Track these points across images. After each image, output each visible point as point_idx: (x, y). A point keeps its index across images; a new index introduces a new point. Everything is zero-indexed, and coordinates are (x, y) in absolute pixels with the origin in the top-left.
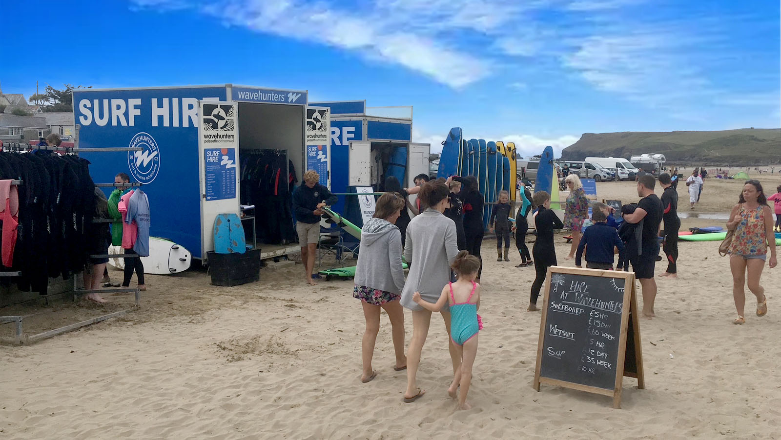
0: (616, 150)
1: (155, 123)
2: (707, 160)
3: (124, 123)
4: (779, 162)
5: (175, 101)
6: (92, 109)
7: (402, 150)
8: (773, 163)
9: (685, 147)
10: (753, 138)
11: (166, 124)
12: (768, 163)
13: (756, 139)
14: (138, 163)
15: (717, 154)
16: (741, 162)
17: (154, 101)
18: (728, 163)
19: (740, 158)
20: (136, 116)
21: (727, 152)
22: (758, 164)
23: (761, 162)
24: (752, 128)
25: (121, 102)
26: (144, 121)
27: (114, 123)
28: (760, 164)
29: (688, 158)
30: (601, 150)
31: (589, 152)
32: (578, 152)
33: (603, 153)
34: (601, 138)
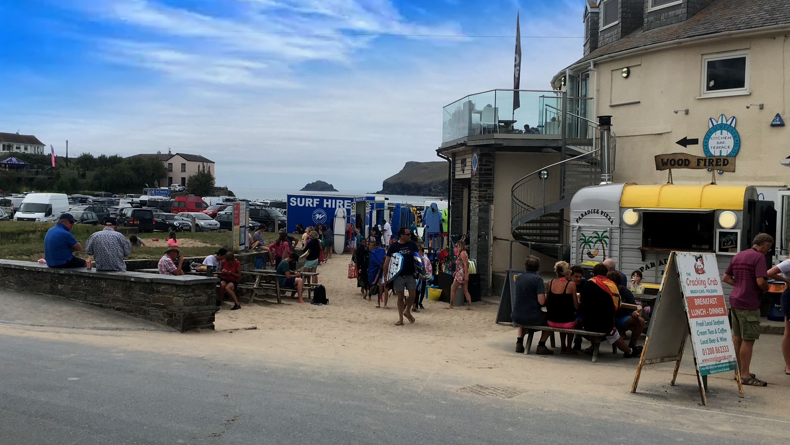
0: (444, 182)
1: (325, 206)
3: (311, 206)
5: (334, 201)
6: (297, 201)
7: (382, 211)
11: (330, 206)
14: (317, 218)
17: (325, 200)
20: (317, 204)
25: (311, 200)
26: (320, 205)
27: (307, 205)
30: (427, 182)
31: (414, 183)
32: (401, 184)
33: (430, 184)
34: (427, 168)
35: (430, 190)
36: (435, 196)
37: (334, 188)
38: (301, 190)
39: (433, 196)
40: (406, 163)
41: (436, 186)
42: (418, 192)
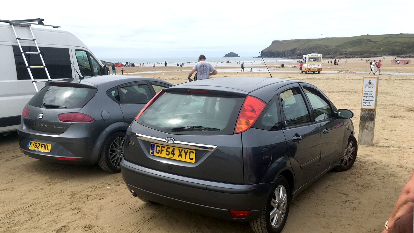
0: (292, 50)
2: (346, 54)
4: (388, 54)
8: (385, 55)
9: (332, 47)
10: (370, 41)
12: (382, 55)
13: (371, 41)
15: (352, 50)
16: (366, 54)
18: (358, 55)
19: (365, 52)
21: (357, 49)
22: (376, 55)
23: (378, 54)
24: (368, 35)
28: (377, 56)
29: (333, 53)
30: (283, 50)
31: (277, 51)
32: (270, 52)
33: (285, 52)
34: (283, 43)
35: (285, 55)
36: (287, 57)
37: (239, 56)
38: (223, 57)
39: (286, 57)
40: (273, 41)
41: (288, 52)
42: (279, 56)
